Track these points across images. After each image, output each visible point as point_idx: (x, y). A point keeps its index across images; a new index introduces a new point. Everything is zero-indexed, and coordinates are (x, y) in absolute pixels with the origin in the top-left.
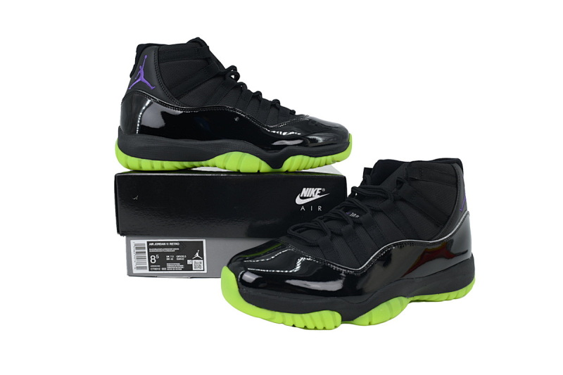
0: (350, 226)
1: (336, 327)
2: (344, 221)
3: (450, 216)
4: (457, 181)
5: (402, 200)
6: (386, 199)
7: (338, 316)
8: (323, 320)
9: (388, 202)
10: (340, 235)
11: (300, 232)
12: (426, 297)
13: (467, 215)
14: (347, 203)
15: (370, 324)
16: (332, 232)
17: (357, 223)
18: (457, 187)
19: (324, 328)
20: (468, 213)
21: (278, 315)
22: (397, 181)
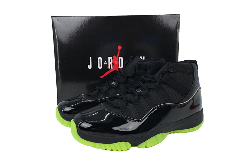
0: (136, 97)
1: (128, 149)
2: (134, 94)
3: (189, 91)
4: (193, 72)
5: (164, 83)
6: (156, 82)
7: (129, 144)
8: (120, 147)
9: (156, 84)
10: (131, 102)
11: (112, 101)
12: (177, 131)
13: (199, 89)
14: (137, 84)
15: (146, 147)
16: (127, 100)
17: (140, 95)
18: (193, 75)
19: (122, 150)
20: (200, 88)
21: (97, 144)
22: (162, 73)
